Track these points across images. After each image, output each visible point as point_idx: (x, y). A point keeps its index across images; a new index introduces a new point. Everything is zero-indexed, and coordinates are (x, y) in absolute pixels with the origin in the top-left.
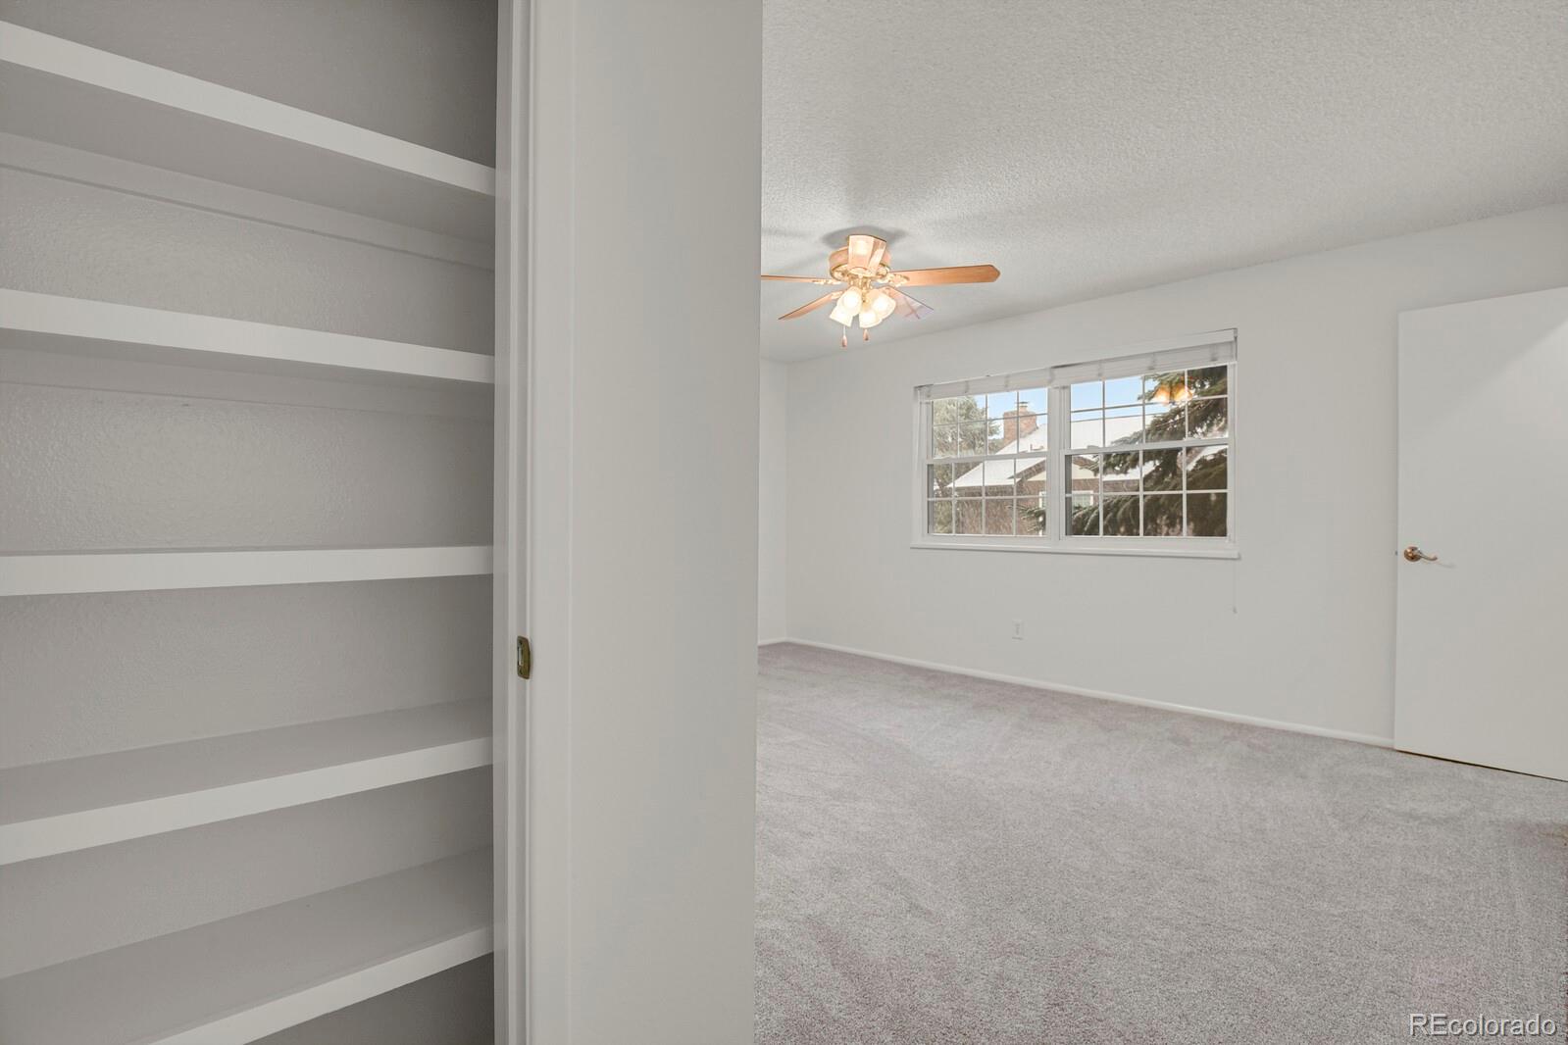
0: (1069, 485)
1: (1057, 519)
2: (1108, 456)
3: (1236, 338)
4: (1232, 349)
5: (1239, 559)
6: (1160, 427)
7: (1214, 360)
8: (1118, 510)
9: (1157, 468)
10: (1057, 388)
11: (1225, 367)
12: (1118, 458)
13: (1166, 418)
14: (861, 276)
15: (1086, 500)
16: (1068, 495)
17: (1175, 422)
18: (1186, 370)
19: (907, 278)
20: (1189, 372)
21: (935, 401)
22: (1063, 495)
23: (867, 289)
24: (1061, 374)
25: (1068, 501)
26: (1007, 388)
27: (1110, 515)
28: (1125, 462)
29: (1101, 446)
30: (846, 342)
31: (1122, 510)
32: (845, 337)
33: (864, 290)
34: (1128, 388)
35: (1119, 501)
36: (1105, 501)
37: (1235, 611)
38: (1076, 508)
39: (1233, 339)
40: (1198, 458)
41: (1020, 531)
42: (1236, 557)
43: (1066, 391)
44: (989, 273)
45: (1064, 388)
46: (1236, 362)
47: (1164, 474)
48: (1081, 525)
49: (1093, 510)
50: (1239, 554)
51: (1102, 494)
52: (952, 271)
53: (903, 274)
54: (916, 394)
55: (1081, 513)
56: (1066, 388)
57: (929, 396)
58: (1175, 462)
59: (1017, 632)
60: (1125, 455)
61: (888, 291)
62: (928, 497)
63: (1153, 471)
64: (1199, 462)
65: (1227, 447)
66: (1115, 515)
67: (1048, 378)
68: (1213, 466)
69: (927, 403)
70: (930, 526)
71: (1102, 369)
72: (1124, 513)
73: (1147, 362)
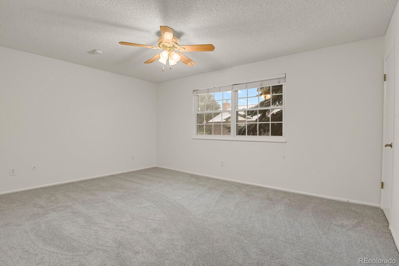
0: (237, 121)
1: (234, 130)
2: (248, 112)
3: (285, 76)
4: (284, 80)
5: (286, 142)
6: (262, 104)
7: (279, 83)
8: (251, 127)
9: (261, 116)
10: (234, 91)
11: (282, 85)
12: (251, 113)
13: (264, 102)
14: (168, 46)
15: (242, 125)
16: (237, 123)
17: (266, 103)
18: (271, 86)
19: (184, 49)
20: (272, 86)
21: (199, 95)
22: (236, 123)
23: (171, 51)
24: (235, 86)
25: (237, 125)
26: (219, 91)
27: (249, 129)
28: (252, 114)
29: (247, 108)
30: (164, 69)
31: (252, 127)
32: (163, 68)
33: (170, 52)
34: (254, 91)
35: (251, 125)
36: (247, 125)
37: (285, 158)
38: (239, 127)
39: (285, 77)
40: (272, 113)
41: (223, 134)
42: (285, 142)
43: (237, 92)
44: (211, 48)
45: (236, 91)
46: (285, 84)
47: (263, 118)
48: (241, 132)
49: (244, 127)
50: (286, 141)
51: (247, 123)
52: (199, 46)
53: (183, 47)
54: (193, 92)
55: (241, 128)
56: (237, 91)
57: (197, 93)
58: (266, 114)
59: (222, 164)
60: (253, 111)
61: (179, 54)
62: (197, 123)
63: (260, 117)
64: (272, 114)
65: (282, 109)
66: (250, 129)
67: (232, 88)
68: (276, 116)
69: (197, 95)
70: (198, 132)
71: (247, 85)
72: (252, 128)
73: (260, 83)
